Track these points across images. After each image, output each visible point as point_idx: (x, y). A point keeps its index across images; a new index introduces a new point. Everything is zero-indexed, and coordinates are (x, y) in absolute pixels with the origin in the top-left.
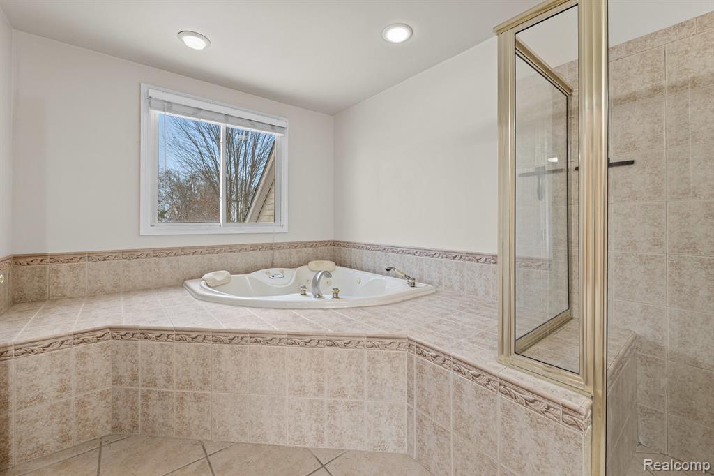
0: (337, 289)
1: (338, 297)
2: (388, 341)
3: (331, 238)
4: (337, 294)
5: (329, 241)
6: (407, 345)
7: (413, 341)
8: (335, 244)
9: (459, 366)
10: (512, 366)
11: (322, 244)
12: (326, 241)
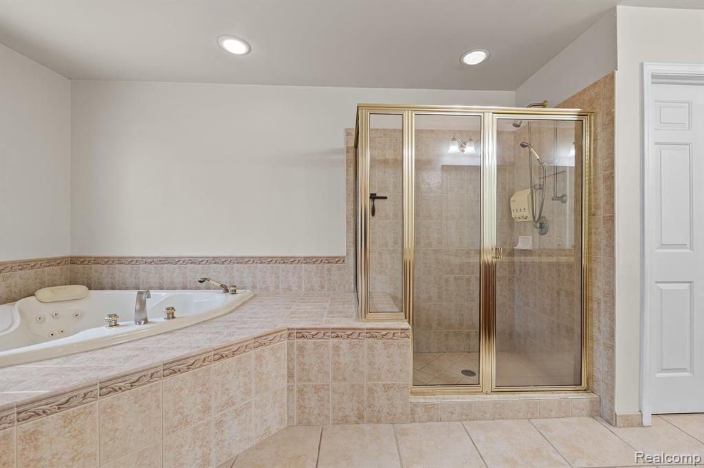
0: (173, 308)
1: (173, 317)
2: (271, 337)
3: (67, 253)
4: (173, 314)
5: (64, 258)
6: (286, 335)
7: (292, 329)
8: (73, 260)
9: (336, 333)
10: (369, 321)
11: (51, 262)
12: (57, 259)
